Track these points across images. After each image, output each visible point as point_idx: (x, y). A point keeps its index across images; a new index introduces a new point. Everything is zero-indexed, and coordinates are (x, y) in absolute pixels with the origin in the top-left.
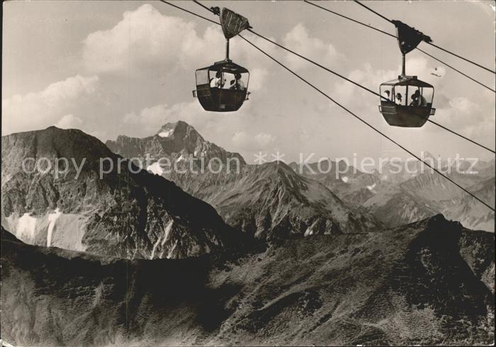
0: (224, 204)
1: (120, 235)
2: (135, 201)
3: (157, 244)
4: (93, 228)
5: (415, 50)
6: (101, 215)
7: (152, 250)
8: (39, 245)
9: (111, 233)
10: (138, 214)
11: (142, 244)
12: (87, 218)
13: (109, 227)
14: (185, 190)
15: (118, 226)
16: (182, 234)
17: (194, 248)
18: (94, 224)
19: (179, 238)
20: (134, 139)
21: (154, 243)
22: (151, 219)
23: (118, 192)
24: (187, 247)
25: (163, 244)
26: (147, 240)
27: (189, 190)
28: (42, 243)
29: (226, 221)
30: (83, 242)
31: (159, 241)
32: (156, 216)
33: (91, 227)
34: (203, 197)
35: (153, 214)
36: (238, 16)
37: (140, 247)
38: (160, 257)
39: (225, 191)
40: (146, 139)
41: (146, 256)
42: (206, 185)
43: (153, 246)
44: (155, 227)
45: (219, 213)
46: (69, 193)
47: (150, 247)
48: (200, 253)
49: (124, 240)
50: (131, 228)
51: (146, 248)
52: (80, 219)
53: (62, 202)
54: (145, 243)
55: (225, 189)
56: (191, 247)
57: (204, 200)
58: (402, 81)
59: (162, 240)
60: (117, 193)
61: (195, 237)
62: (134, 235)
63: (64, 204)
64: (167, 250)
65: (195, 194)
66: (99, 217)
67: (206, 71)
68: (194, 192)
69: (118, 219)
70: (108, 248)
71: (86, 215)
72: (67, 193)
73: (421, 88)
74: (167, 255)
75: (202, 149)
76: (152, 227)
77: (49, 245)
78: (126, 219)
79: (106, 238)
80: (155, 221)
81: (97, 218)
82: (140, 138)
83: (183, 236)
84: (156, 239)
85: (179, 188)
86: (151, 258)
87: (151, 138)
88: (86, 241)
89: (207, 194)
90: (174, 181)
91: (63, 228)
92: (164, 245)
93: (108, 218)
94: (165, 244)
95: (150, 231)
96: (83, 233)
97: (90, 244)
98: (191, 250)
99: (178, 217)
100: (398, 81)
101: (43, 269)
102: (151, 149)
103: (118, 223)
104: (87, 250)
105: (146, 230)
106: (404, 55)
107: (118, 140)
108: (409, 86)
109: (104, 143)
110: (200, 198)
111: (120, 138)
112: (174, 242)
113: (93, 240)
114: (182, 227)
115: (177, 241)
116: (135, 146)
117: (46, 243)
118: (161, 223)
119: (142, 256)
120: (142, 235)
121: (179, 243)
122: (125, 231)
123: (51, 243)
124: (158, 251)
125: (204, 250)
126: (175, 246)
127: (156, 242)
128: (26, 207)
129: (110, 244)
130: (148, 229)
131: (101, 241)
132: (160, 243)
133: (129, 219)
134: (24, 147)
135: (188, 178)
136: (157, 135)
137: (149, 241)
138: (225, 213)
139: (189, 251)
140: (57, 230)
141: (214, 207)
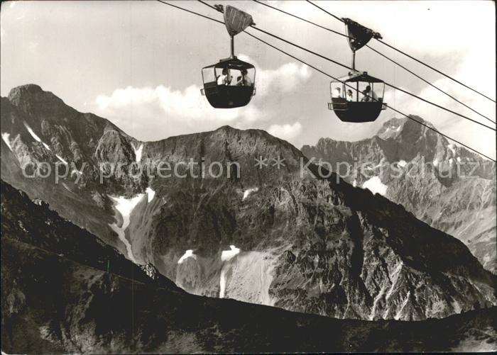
0: (481, 240)
1: (324, 283)
2: (344, 232)
3: (379, 296)
4: (284, 272)
5: (365, 47)
6: (297, 254)
7: (372, 305)
8: (209, 296)
9: (310, 280)
10: (350, 252)
11: (357, 297)
12: (276, 258)
13: (307, 271)
14: (420, 218)
15: (320, 270)
16: (416, 283)
17: (435, 305)
18: (287, 267)
19: (412, 289)
20: (342, 143)
21: (375, 295)
22: (369, 260)
23: (320, 219)
24: (425, 303)
25: (387, 297)
26: (364, 291)
27: (426, 217)
28: (213, 292)
29: (484, 266)
30: (271, 292)
31: (381, 293)
32: (377, 255)
33: (281, 270)
34: (448, 228)
35: (373, 253)
36: (242, 13)
37: (354, 301)
38: (385, 318)
39: (483, 219)
40: (360, 143)
41: (363, 315)
42: (452, 210)
43: (373, 301)
44: (375, 272)
45: (473, 253)
46: (250, 221)
47: (369, 302)
48: (445, 313)
49: (329, 291)
50: (340, 273)
51: (363, 303)
52: (266, 258)
53: (240, 233)
54: (360, 295)
55: (482, 216)
56: (432, 303)
57: (449, 232)
58: (352, 77)
59: (386, 291)
60: (318, 222)
61: (437, 289)
62: (345, 283)
63: (242, 237)
64: (395, 307)
65: (435, 223)
66: (294, 256)
67: (213, 69)
68: (434, 220)
69: (320, 260)
70: (308, 301)
71: (274, 254)
72: (247, 221)
73: (371, 84)
74: (395, 314)
75: (444, 157)
76: (370, 272)
77: (222, 295)
78: (332, 260)
79: (304, 287)
80: (375, 263)
81: (291, 258)
82: (351, 141)
83: (418, 286)
84: (378, 289)
85: (410, 214)
86: (371, 318)
87: (367, 141)
88: (275, 290)
89: (453, 224)
90: (404, 204)
91: (243, 272)
92: (389, 299)
93: (306, 258)
94: (391, 297)
95: (369, 277)
96: (270, 279)
97: (280, 296)
98: (431, 307)
99: (410, 258)
100: (348, 78)
101: (215, 330)
102: (367, 157)
103: (321, 265)
104: (276, 304)
105: (361, 276)
106: (354, 52)
107: (319, 144)
108: (360, 83)
109: (299, 149)
110: (443, 230)
111: (322, 141)
112: (404, 295)
113: (285, 289)
114: (417, 273)
115: (408, 294)
116: (344, 153)
117: (218, 293)
118: (385, 265)
119: (356, 315)
120: (357, 282)
121: (412, 297)
122: (331, 278)
123: (226, 293)
124: (380, 307)
125: (452, 308)
126: (406, 301)
127: (378, 293)
128: (189, 241)
129: (309, 296)
130: (366, 275)
131: (297, 291)
132: (384, 296)
133: (337, 260)
134: (187, 155)
135: (424, 200)
136: (377, 137)
137: (367, 293)
138: (484, 253)
139: (427, 310)
140: (234, 274)
141: (466, 243)
